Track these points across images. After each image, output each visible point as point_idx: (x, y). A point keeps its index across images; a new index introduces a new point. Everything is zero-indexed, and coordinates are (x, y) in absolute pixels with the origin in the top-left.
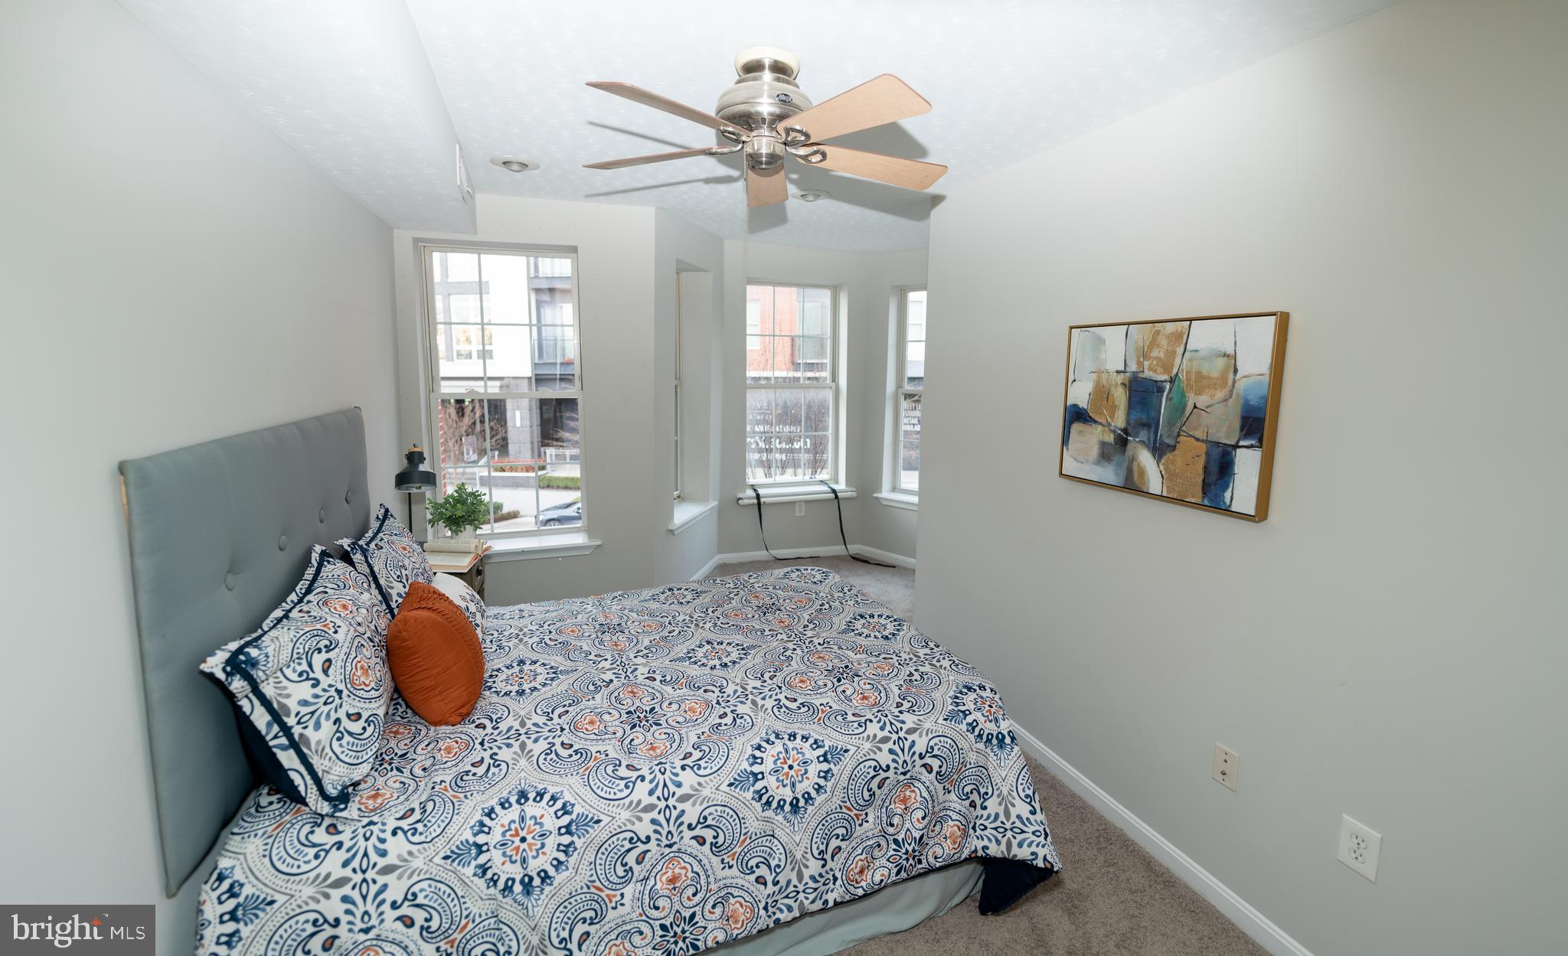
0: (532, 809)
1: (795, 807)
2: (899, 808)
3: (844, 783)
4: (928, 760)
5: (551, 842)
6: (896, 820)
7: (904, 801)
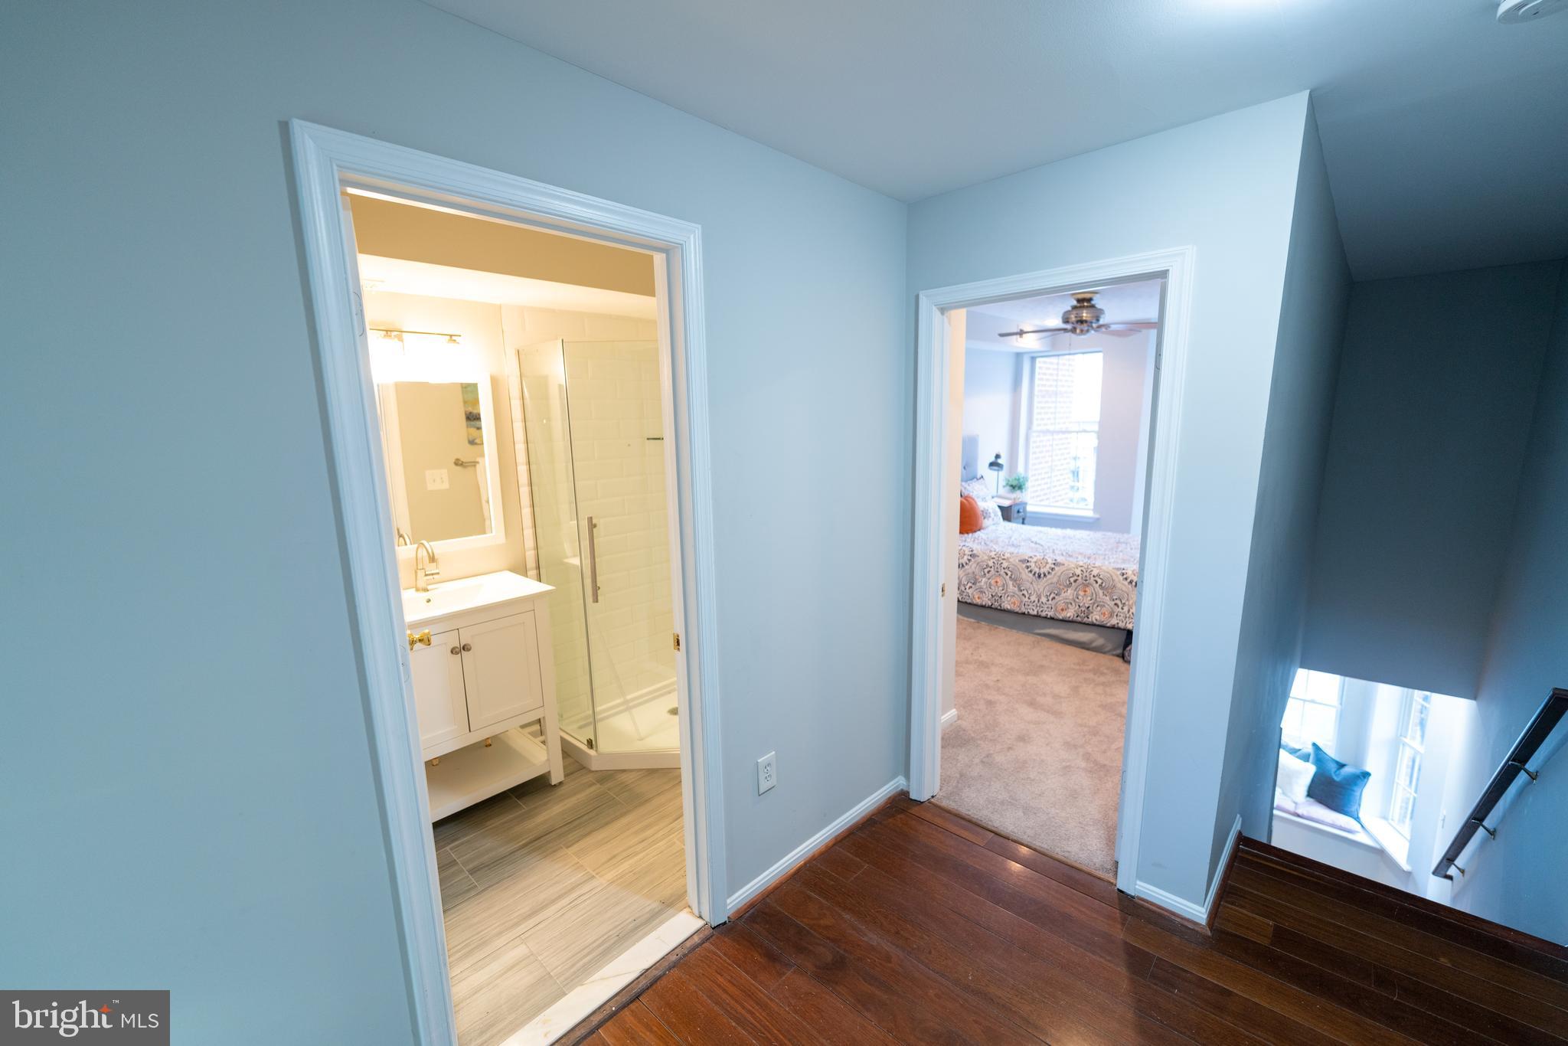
0: (964, 548)
1: (1039, 576)
2: (1082, 593)
3: (1059, 574)
4: (1097, 579)
5: (966, 557)
6: (1080, 597)
7: (1085, 591)
